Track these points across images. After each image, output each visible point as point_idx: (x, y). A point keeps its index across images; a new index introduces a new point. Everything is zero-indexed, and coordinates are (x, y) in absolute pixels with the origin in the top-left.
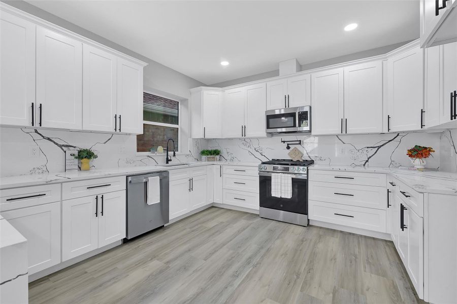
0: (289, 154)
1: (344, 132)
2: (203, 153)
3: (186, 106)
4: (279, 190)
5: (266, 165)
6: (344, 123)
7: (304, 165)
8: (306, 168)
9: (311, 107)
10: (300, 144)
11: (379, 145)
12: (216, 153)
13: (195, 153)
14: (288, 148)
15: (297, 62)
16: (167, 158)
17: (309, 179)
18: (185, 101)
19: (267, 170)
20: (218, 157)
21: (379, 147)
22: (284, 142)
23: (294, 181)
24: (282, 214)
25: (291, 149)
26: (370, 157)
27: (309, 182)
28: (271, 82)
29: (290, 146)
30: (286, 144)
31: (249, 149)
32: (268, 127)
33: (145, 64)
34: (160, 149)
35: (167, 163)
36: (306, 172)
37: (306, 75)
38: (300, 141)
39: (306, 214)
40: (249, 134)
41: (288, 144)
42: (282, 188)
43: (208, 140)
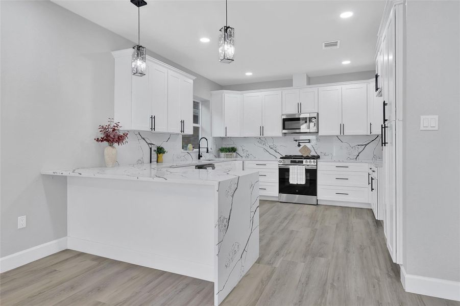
0: (300, 151)
1: (342, 134)
2: (222, 150)
3: (208, 107)
4: (296, 179)
5: (285, 160)
6: (342, 127)
7: (314, 159)
8: (315, 160)
9: (318, 114)
10: (309, 142)
11: (366, 143)
12: (233, 150)
13: (214, 150)
14: (299, 145)
15: (307, 76)
16: (199, 154)
17: (318, 169)
18: (206, 102)
19: (285, 163)
20: (234, 154)
21: (366, 145)
22: (296, 141)
23: (307, 171)
24: (297, 198)
25: (301, 147)
26: (360, 153)
27: (318, 171)
28: (286, 91)
29: (300, 144)
30: (297, 142)
31: (264, 147)
32: (284, 128)
33: (195, 78)
34: (190, 146)
35: (199, 159)
36: (316, 164)
37: (314, 89)
38: (309, 140)
39: (316, 195)
40: (267, 134)
41: (299, 143)
42: (297, 176)
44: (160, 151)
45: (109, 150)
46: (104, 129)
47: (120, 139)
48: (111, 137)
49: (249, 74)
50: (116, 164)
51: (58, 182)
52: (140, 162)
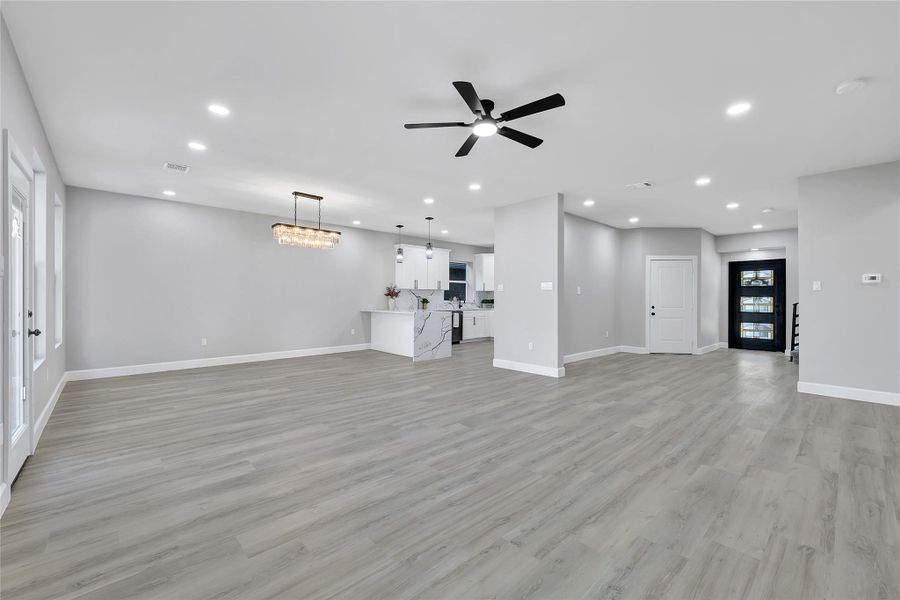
2: (483, 302)
3: (472, 267)
12: (491, 302)
13: (478, 302)
18: (470, 264)
34: (455, 298)
35: (461, 307)
43: (488, 292)
44: (425, 301)
45: (391, 301)
46: (389, 289)
47: (396, 295)
48: (392, 293)
49: (445, 232)
50: (395, 308)
51: (367, 315)
52: (411, 308)
